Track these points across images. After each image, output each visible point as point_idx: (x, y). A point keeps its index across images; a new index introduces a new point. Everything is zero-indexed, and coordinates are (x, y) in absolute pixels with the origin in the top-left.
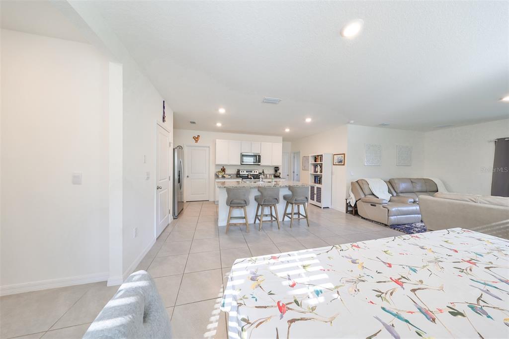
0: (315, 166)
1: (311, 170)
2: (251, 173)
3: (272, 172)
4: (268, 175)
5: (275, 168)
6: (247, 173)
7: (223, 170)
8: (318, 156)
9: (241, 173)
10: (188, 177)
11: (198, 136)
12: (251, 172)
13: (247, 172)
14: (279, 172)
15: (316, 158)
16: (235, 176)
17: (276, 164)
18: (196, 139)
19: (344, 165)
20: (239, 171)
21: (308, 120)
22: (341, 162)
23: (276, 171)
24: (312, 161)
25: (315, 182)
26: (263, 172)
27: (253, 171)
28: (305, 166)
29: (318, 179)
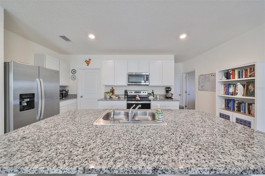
1: (220, 90)
2: (140, 94)
3: (163, 92)
4: (158, 97)
5: (167, 88)
6: (136, 94)
7: (112, 91)
9: (129, 94)
10: (82, 97)
11: (89, 59)
12: (140, 92)
13: (135, 92)
14: (171, 92)
16: (123, 97)
17: (168, 85)
18: (88, 62)
20: (126, 92)
23: (167, 92)
24: (220, 78)
25: (227, 107)
26: (153, 93)
27: (142, 92)
28: (202, 86)
29: (236, 105)
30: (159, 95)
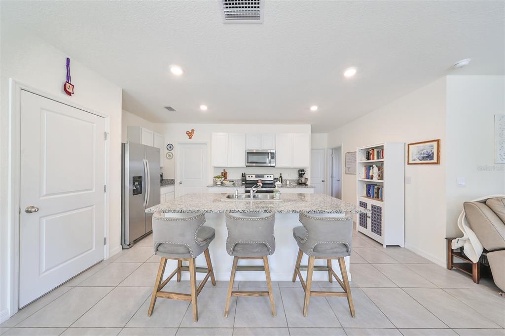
0: (369, 167)
1: (361, 173)
2: (263, 179)
3: (295, 176)
4: (288, 183)
5: (299, 171)
6: (257, 179)
7: (224, 175)
8: (373, 149)
9: (248, 179)
10: (181, 183)
11: (192, 130)
12: (263, 177)
13: (256, 177)
14: (305, 176)
15: (368, 153)
16: (240, 183)
17: (301, 165)
18: (190, 134)
19: (438, 163)
20: (244, 175)
21: (350, 73)
22: (430, 156)
23: (301, 175)
24: (361, 158)
26: (281, 177)
27: (266, 176)
28: (349, 168)
29: (375, 191)
30: (289, 180)
